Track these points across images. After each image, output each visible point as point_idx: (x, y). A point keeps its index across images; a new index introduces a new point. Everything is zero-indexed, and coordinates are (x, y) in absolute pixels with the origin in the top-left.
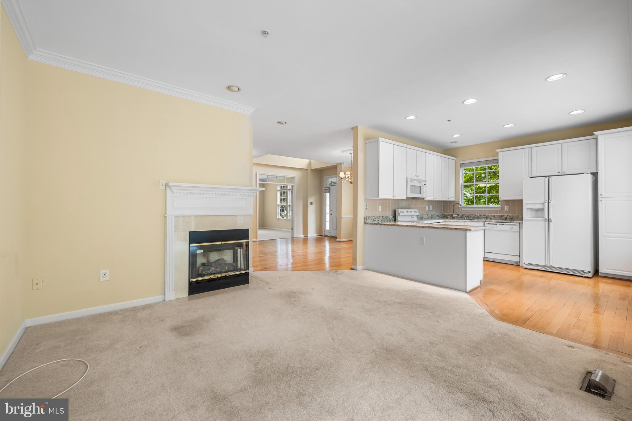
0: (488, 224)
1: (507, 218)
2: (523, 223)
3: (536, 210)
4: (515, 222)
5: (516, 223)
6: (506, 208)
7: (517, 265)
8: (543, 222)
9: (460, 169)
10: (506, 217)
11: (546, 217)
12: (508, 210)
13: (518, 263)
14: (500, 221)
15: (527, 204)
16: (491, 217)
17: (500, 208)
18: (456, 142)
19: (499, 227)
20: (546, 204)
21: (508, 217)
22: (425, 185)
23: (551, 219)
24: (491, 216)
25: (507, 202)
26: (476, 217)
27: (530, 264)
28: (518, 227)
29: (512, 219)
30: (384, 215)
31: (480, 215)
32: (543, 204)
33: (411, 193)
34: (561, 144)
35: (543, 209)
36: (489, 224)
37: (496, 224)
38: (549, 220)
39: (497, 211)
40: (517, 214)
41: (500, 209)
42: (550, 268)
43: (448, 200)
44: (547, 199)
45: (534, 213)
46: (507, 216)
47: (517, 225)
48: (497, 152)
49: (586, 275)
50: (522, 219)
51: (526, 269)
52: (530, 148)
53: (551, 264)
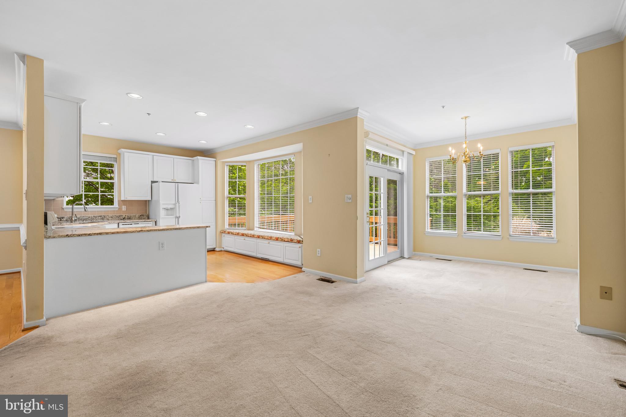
1: (125, 218)
3: (168, 210)
5: (150, 221)
6: (124, 208)
8: (175, 219)
11: (177, 215)
12: (125, 210)
15: (163, 204)
16: (108, 218)
20: (177, 205)
24: (108, 216)
25: (124, 202)
29: (129, 219)
31: (94, 216)
34: (173, 158)
35: (174, 209)
36: (124, 225)
37: (132, 224)
38: (179, 217)
39: (114, 211)
40: (135, 214)
41: (117, 209)
44: (177, 200)
45: (166, 212)
46: (125, 216)
52: (152, 156)
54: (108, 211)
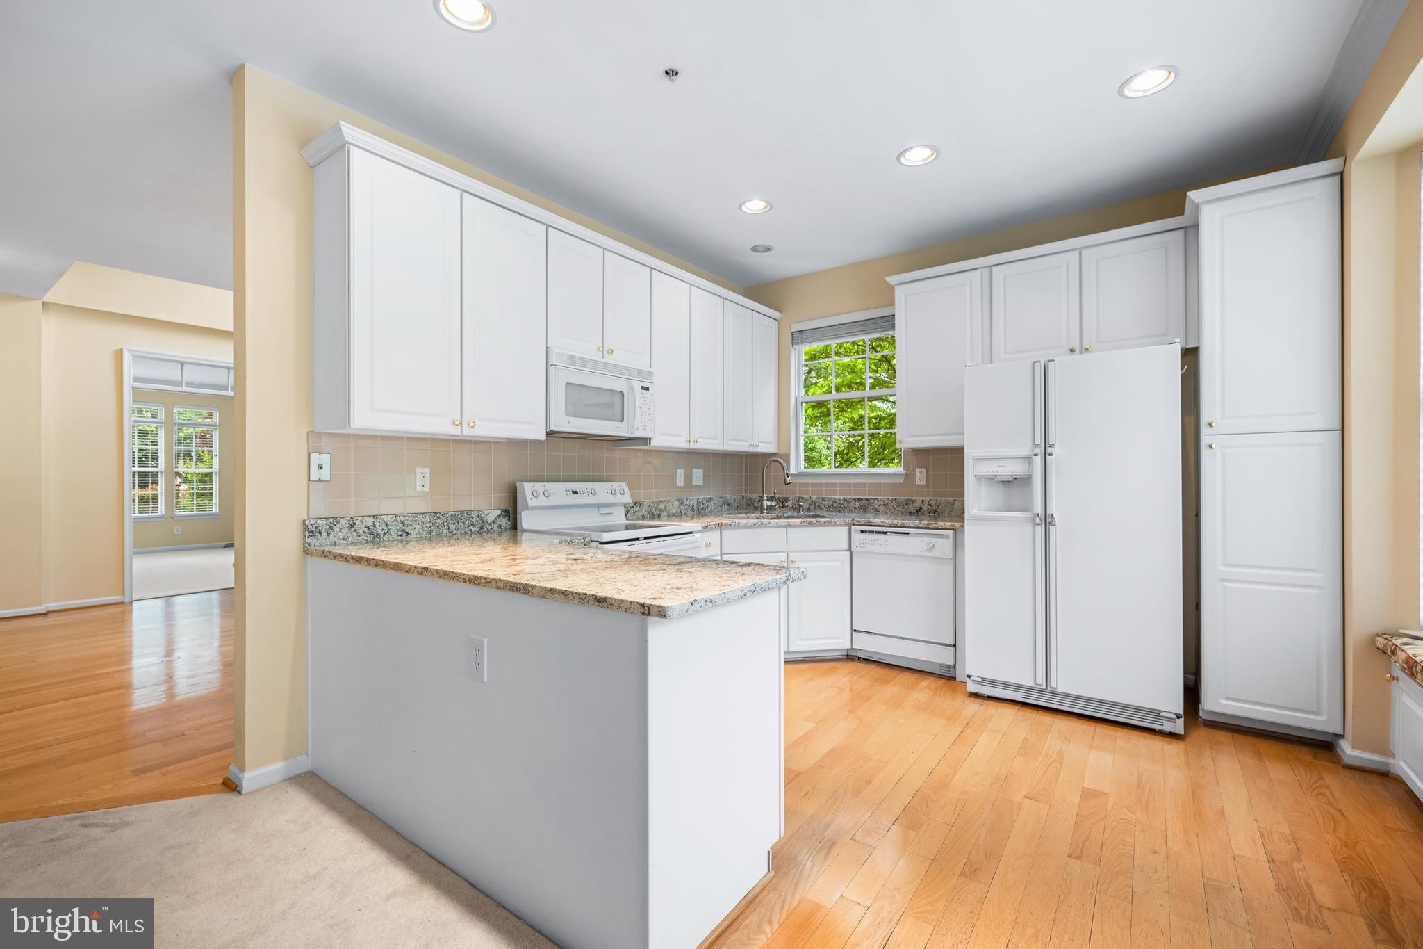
0: (862, 531)
1: (921, 508)
2: (964, 530)
3: (1006, 483)
4: (941, 524)
5: (946, 529)
6: (921, 476)
7: (947, 677)
8: (1028, 528)
9: (792, 350)
10: (917, 505)
11: (1039, 509)
12: (924, 483)
13: (952, 669)
14: (895, 522)
15: (977, 460)
16: (876, 506)
17: (901, 475)
18: (768, 249)
19: (893, 543)
20: (1038, 461)
21: (925, 507)
22: (644, 388)
23: (1052, 515)
24: (877, 502)
25: (922, 456)
26: (835, 505)
27: (986, 681)
28: (950, 541)
29: (935, 513)
30: (453, 506)
31: (845, 500)
32: (1028, 459)
33: (567, 415)
34: (1077, 252)
35: (1027, 479)
36: (866, 532)
37: (885, 533)
38: (1048, 520)
39: (894, 485)
40: (951, 496)
41: (901, 481)
42: (1049, 697)
43: (750, 450)
44: (1039, 440)
45: (999, 491)
46: (923, 501)
47: (948, 537)
48: (889, 284)
49: (1167, 727)
50: (960, 516)
51: (973, 699)
52: (986, 270)
53: (1053, 684)
54: (879, 485)
